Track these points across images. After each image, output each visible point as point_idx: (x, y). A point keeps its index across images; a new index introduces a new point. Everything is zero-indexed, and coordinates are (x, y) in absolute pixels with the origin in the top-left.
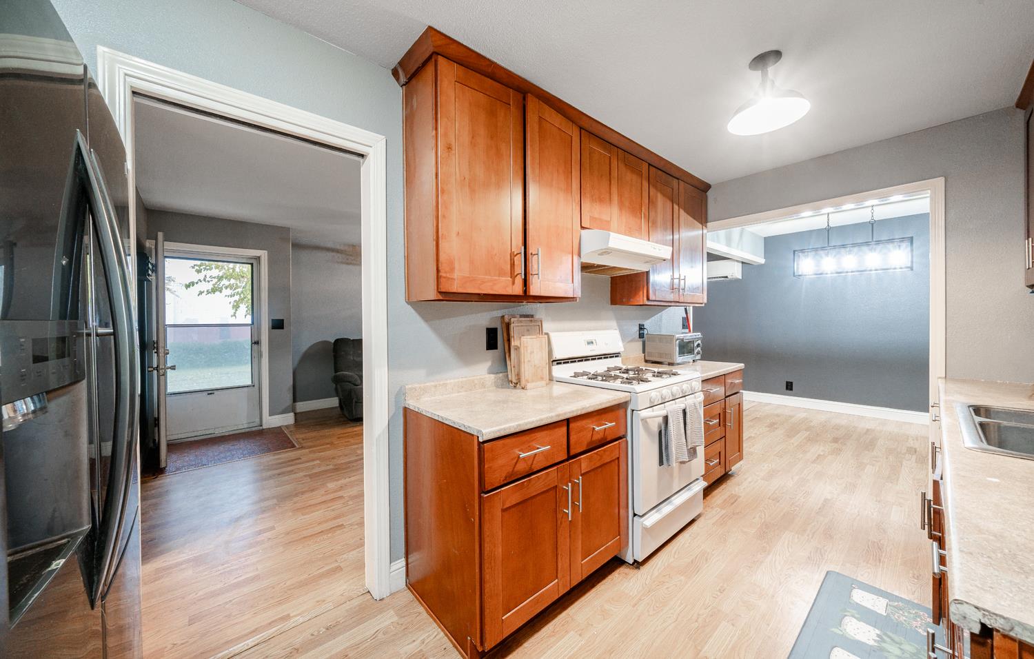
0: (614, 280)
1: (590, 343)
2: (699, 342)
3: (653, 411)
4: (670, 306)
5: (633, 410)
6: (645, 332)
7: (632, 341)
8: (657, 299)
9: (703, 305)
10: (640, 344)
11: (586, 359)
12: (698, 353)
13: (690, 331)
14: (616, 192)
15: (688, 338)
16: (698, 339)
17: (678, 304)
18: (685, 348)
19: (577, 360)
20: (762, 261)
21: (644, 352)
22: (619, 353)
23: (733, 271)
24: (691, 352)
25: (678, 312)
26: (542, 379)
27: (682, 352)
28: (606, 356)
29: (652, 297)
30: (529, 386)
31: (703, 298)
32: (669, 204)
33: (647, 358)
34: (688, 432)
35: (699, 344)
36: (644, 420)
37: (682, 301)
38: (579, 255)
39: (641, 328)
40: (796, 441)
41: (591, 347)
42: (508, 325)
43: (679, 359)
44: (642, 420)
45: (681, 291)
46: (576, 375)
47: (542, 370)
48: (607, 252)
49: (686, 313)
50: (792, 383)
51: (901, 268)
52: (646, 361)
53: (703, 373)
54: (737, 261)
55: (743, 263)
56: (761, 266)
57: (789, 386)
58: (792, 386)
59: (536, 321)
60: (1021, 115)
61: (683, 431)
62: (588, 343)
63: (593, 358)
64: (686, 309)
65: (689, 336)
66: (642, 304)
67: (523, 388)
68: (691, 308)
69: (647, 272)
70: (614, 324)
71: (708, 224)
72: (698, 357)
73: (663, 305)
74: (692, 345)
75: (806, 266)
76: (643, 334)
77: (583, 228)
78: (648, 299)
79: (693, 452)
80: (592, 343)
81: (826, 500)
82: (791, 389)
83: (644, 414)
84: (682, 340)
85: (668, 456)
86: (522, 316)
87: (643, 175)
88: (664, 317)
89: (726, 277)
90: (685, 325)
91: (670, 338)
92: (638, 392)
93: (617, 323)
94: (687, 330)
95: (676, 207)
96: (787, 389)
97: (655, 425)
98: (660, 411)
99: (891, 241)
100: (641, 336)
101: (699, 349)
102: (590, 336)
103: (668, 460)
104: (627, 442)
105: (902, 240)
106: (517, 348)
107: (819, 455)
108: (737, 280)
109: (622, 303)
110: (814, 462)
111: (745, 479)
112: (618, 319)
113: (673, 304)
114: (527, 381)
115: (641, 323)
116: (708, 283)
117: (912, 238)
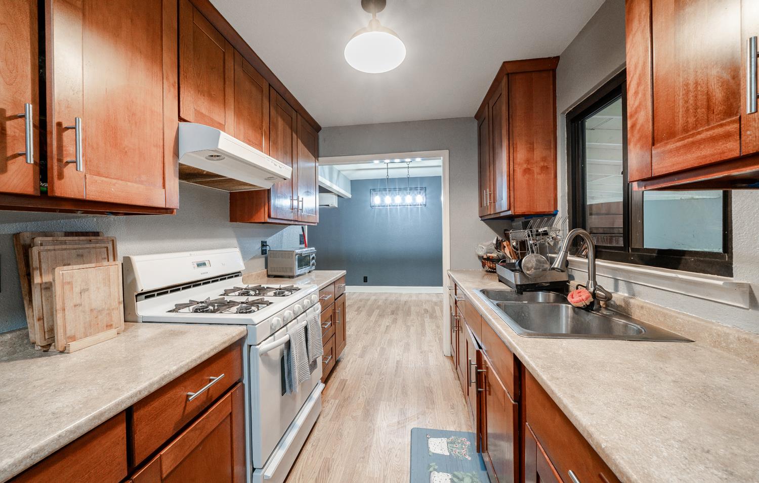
0: (233, 196)
1: (201, 264)
2: (314, 255)
3: (274, 340)
4: (290, 225)
5: (250, 346)
6: (268, 248)
7: (254, 258)
8: (278, 217)
9: (316, 224)
10: (262, 260)
11: (196, 284)
12: (313, 265)
13: (306, 246)
14: (232, 95)
15: (304, 252)
16: (312, 253)
17: (296, 223)
18: (303, 261)
19: (181, 287)
20: (350, 196)
21: (266, 267)
22: (240, 272)
23: (333, 201)
24: (307, 264)
25: (296, 230)
26: (109, 326)
27: (300, 266)
28: (223, 277)
29: (273, 215)
30: (73, 345)
31: (316, 219)
32: (288, 131)
33: (270, 273)
34: (310, 347)
35: (313, 257)
36: (265, 354)
37: (300, 220)
38: (176, 154)
39: (264, 245)
40: (373, 318)
41: (202, 269)
42: (26, 250)
43: (298, 272)
44: (261, 355)
45: (299, 211)
46: (178, 308)
47: (109, 314)
48: (216, 156)
49: (303, 231)
50: (367, 277)
51: (410, 205)
52: (269, 276)
53: (320, 284)
54: (335, 194)
55: (338, 196)
56: (349, 199)
57: (365, 280)
58: (367, 279)
59: (102, 241)
60: (476, 123)
61: (305, 349)
62: (199, 265)
63: (206, 281)
64: (302, 227)
65: (305, 251)
66: (263, 221)
67: (62, 352)
68: (306, 226)
69: (268, 190)
70: (234, 241)
71: (319, 158)
72: (314, 268)
73: (282, 224)
74: (308, 258)
75: (376, 200)
76: (266, 250)
77: (181, 119)
78: (269, 216)
79: (313, 365)
80: (204, 264)
81: (398, 362)
82: (367, 281)
83: (264, 346)
84: (301, 254)
85: (290, 381)
86: (68, 234)
87: (264, 92)
88: (285, 234)
89: (328, 205)
90: (302, 241)
91: (289, 254)
92: (256, 322)
93: (238, 241)
94: (303, 246)
95: (295, 136)
96: (364, 281)
97: (276, 356)
98: (281, 338)
99: (416, 189)
100: (264, 252)
101: (314, 261)
102: (201, 256)
103: (291, 386)
104: (243, 385)
105: (421, 189)
106: (48, 287)
107: (387, 326)
108: (334, 208)
109: (242, 220)
110: (385, 332)
111: (349, 361)
112: (238, 237)
113: (292, 223)
114: (73, 338)
115: (263, 240)
116: (320, 209)
117: (425, 188)
